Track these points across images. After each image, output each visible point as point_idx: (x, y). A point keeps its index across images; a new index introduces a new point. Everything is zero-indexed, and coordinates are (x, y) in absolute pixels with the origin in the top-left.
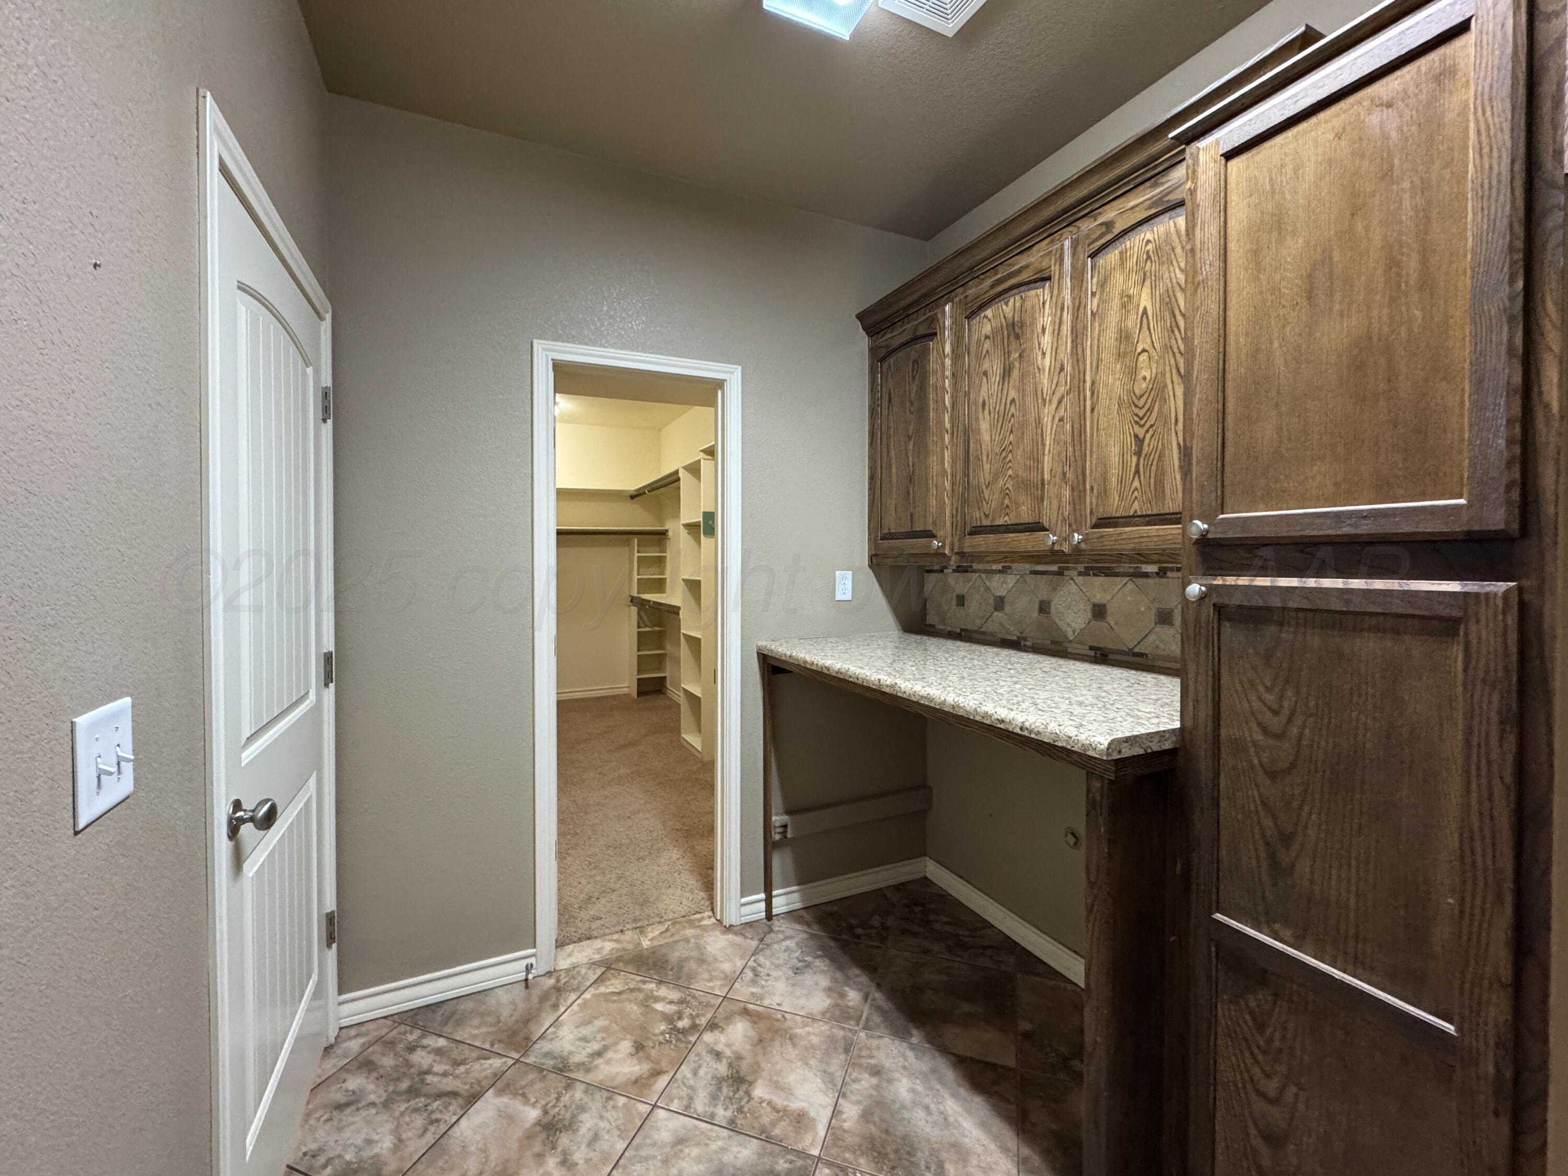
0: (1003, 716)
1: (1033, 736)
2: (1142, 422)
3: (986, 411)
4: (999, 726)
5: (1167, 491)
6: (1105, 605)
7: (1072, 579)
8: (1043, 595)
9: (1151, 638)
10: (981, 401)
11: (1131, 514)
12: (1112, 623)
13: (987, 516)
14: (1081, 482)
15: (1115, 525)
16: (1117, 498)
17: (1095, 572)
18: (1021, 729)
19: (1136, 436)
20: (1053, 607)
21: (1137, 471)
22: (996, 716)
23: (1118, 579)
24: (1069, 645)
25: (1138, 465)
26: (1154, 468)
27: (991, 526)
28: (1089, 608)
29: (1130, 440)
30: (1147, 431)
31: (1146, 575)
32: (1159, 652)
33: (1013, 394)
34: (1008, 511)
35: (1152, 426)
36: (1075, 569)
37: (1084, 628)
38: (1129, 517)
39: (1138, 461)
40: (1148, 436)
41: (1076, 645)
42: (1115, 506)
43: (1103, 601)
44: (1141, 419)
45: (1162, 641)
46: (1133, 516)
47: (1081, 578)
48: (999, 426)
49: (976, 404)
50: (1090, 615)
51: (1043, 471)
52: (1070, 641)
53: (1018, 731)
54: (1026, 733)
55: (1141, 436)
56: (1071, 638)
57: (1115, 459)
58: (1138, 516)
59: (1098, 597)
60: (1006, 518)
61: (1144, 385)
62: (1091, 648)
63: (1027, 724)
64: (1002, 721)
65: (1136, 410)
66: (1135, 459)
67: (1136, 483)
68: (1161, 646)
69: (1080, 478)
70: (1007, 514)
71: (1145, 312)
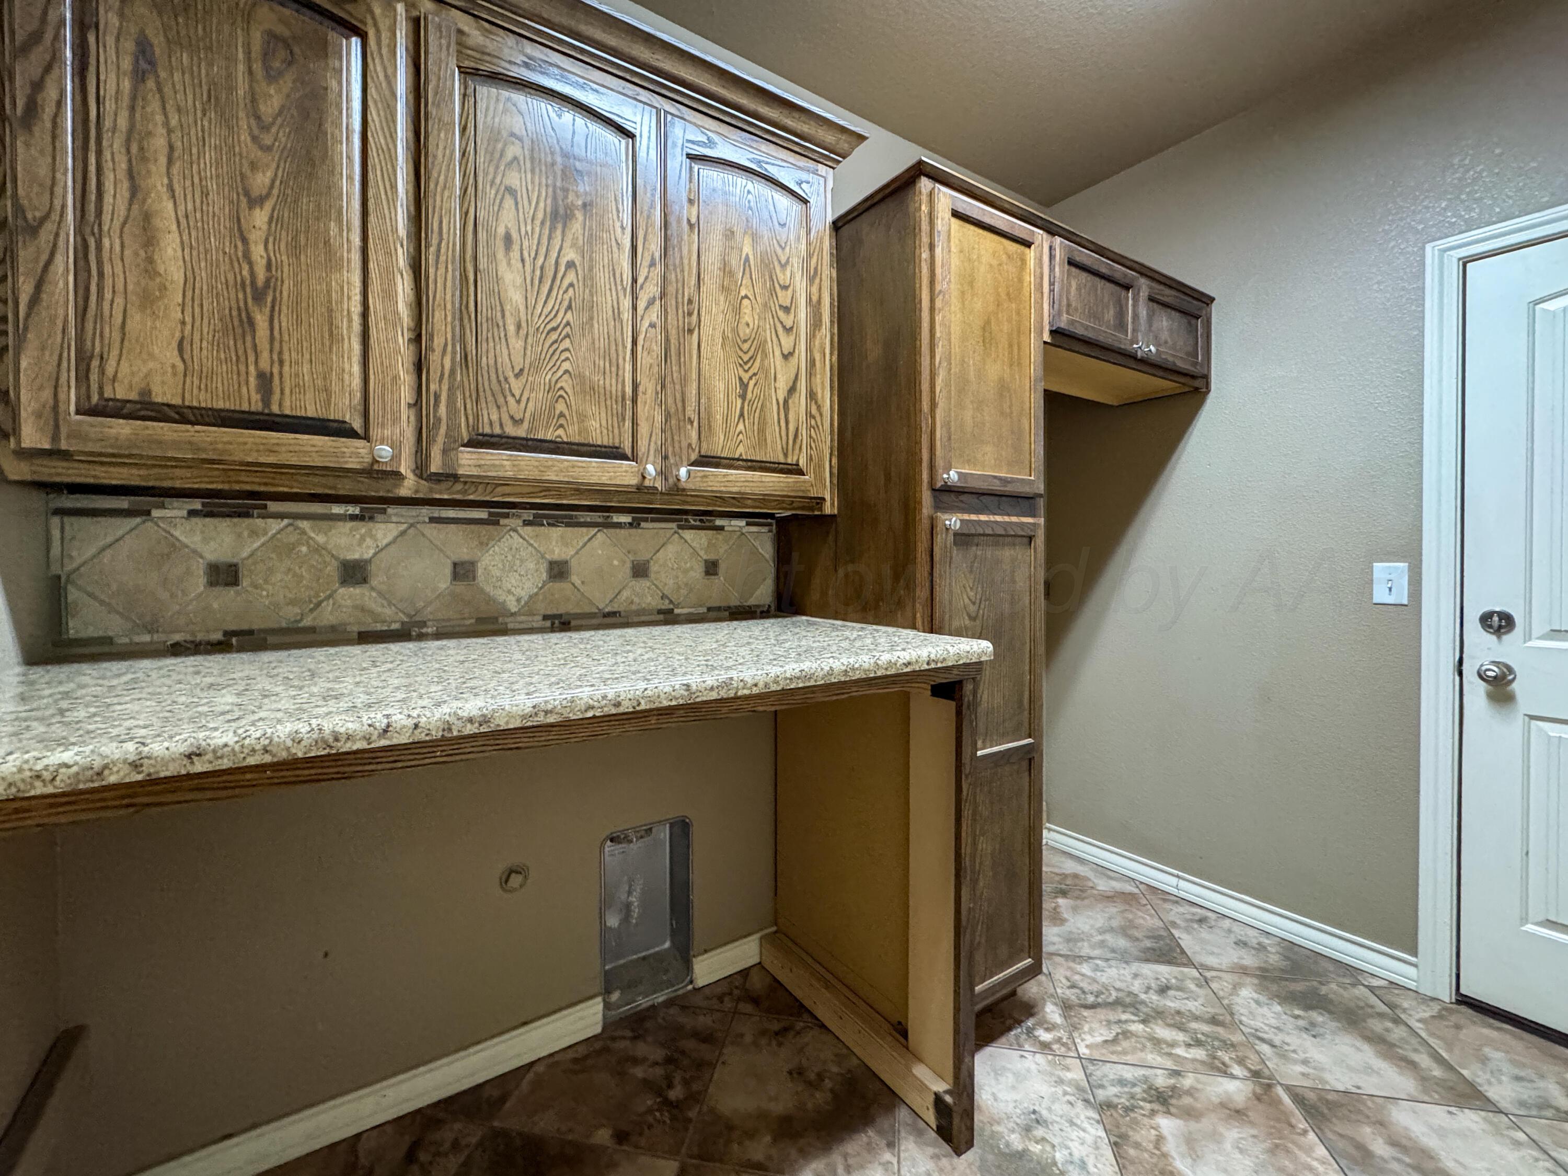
0: (908, 658)
1: (939, 665)
2: (746, 367)
3: (515, 254)
4: (905, 670)
5: (769, 441)
6: (566, 562)
7: (515, 531)
8: (464, 554)
9: (625, 594)
10: (501, 231)
11: (737, 456)
12: (578, 582)
13: (517, 422)
14: (680, 409)
15: (717, 466)
16: (722, 437)
17: (550, 521)
18: (928, 664)
19: (740, 379)
20: (480, 572)
21: (742, 415)
22: (901, 661)
23: (584, 530)
24: (510, 619)
25: (742, 408)
26: (757, 415)
27: (527, 439)
28: (543, 567)
29: (735, 381)
30: (751, 378)
31: (619, 525)
32: (634, 607)
33: (570, 254)
34: (562, 421)
35: (755, 374)
36: (519, 517)
37: (536, 594)
38: (733, 459)
39: (743, 404)
40: (752, 383)
41: (523, 618)
42: (719, 445)
43: (564, 557)
44: (746, 363)
45: (637, 595)
46: (738, 460)
47: (529, 528)
48: (545, 290)
49: (492, 235)
50: (544, 576)
51: (624, 381)
52: (513, 614)
53: (926, 667)
54: (933, 666)
55: (745, 381)
56: (514, 610)
57: (720, 396)
58: (743, 460)
59: (557, 551)
60: (560, 432)
61: (748, 331)
62: (545, 617)
63: (933, 656)
64: (909, 664)
65: (741, 354)
66: (739, 402)
67: (741, 427)
68: (636, 600)
69: (680, 405)
70: (561, 426)
71: (747, 259)
